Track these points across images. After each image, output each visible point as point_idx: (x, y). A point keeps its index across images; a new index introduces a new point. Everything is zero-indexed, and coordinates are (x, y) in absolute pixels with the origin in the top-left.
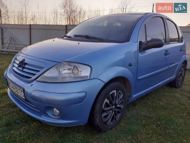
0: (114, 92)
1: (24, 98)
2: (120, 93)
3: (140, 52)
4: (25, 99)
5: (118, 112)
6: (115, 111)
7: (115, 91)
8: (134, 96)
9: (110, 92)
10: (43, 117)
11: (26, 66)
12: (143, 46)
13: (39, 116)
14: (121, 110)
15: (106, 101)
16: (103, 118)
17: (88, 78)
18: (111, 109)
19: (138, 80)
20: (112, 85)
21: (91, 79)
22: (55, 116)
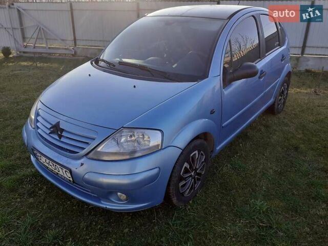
0: (195, 154)
1: (71, 179)
2: (202, 154)
3: (224, 88)
4: (73, 181)
5: (198, 179)
6: (194, 178)
7: (196, 152)
8: (218, 148)
9: (191, 154)
10: (102, 202)
11: (64, 134)
12: (229, 77)
13: (97, 202)
14: (202, 176)
15: (186, 165)
16: (180, 188)
17: (160, 148)
18: (191, 176)
19: (223, 127)
20: (193, 144)
21: (164, 149)
22: (121, 201)
